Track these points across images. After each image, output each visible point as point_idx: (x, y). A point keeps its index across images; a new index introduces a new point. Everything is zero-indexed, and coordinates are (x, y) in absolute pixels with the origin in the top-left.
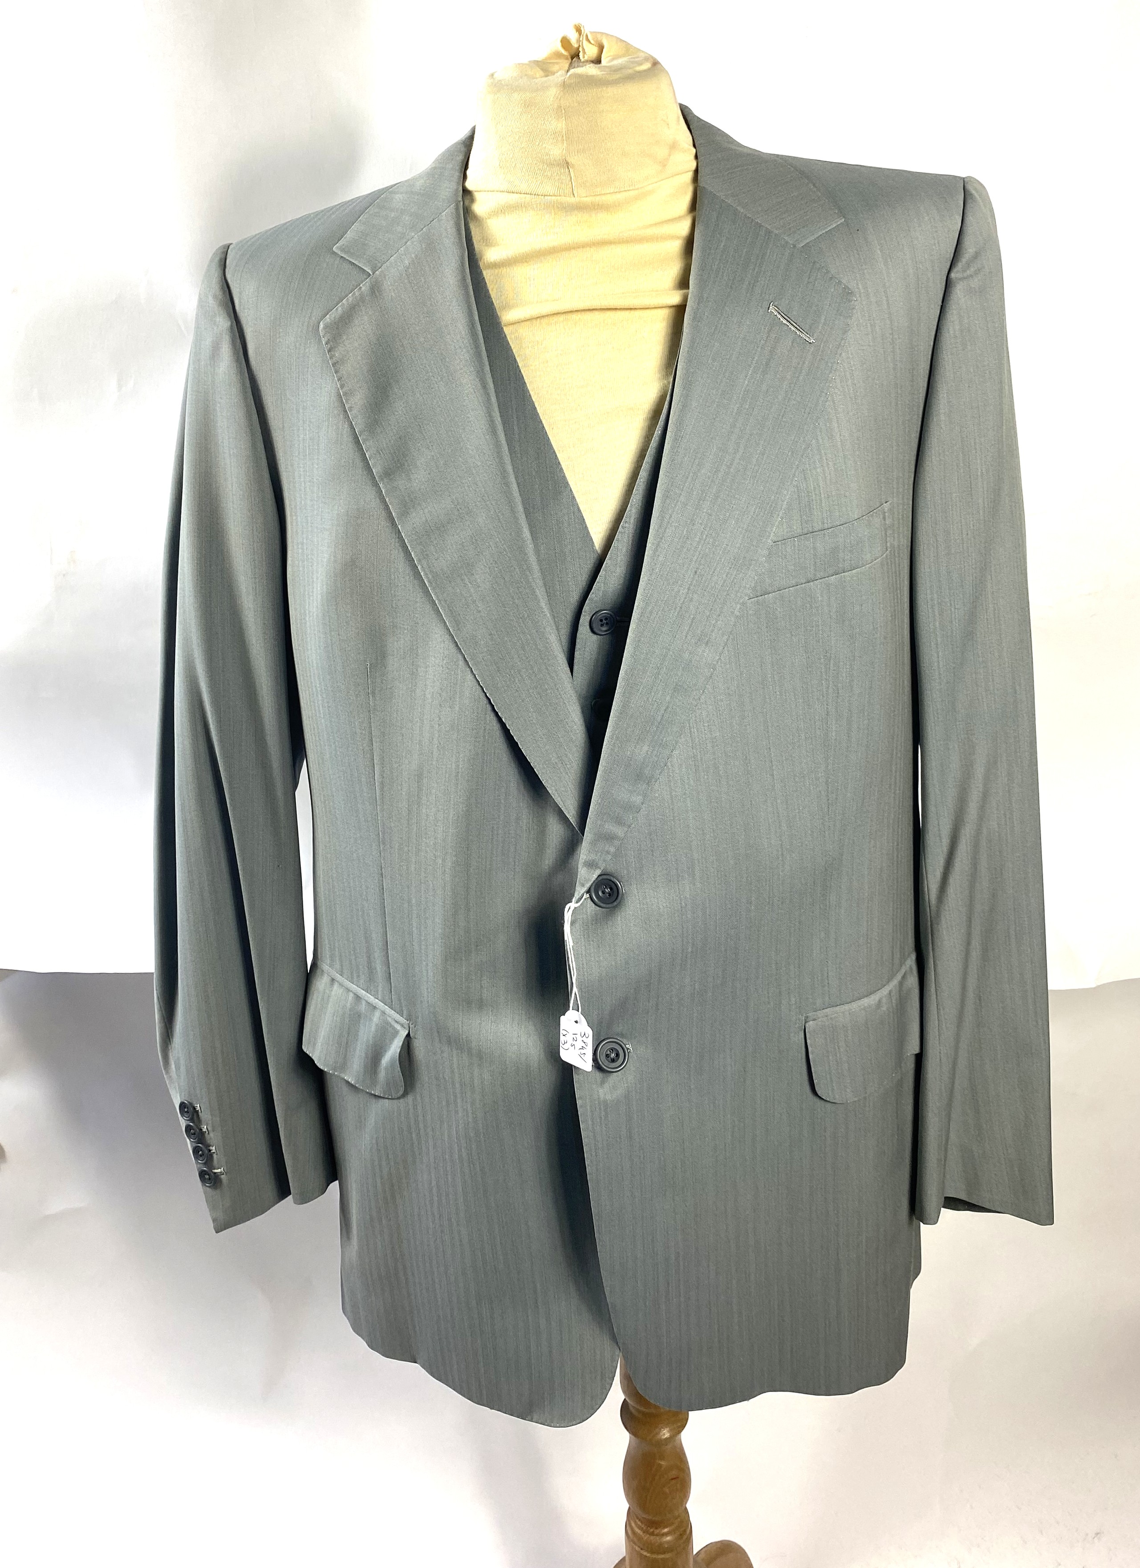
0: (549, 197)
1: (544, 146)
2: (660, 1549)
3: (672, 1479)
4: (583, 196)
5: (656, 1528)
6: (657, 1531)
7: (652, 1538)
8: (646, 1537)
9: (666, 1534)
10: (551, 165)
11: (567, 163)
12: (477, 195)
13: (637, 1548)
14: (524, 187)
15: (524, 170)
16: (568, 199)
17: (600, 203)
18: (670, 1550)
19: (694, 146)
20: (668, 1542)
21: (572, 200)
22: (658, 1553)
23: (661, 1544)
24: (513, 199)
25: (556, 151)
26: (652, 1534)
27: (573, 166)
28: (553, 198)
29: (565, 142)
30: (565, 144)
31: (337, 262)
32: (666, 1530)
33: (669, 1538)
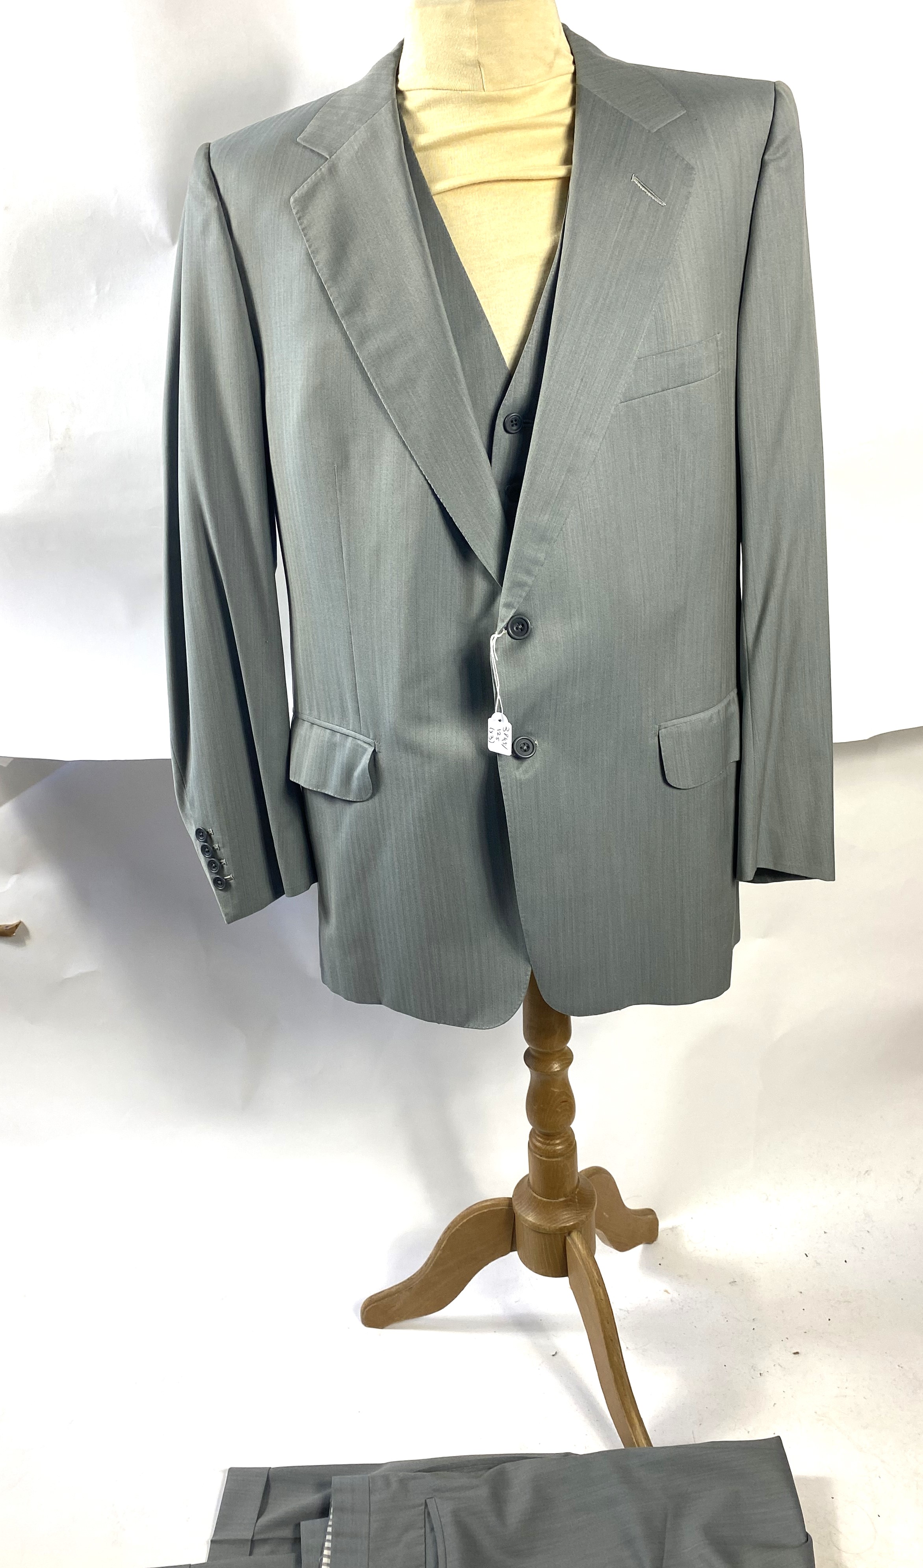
0: (465, 92)
1: (461, 49)
2: (554, 1155)
3: (563, 1102)
4: (490, 91)
5: (551, 1141)
6: (551, 1142)
7: (548, 1147)
8: (543, 1147)
9: (558, 1144)
10: (466, 65)
11: (479, 63)
12: (407, 94)
13: (538, 1156)
14: (445, 83)
15: (446, 70)
16: (480, 93)
17: (504, 96)
18: (561, 1155)
19: (572, 53)
20: (560, 1149)
21: (483, 93)
22: (554, 1157)
23: (555, 1151)
24: (437, 94)
25: (471, 53)
26: (548, 1144)
27: (483, 66)
28: (469, 92)
29: (477, 46)
30: (477, 47)
31: (300, 151)
32: (558, 1142)
33: (560, 1147)
